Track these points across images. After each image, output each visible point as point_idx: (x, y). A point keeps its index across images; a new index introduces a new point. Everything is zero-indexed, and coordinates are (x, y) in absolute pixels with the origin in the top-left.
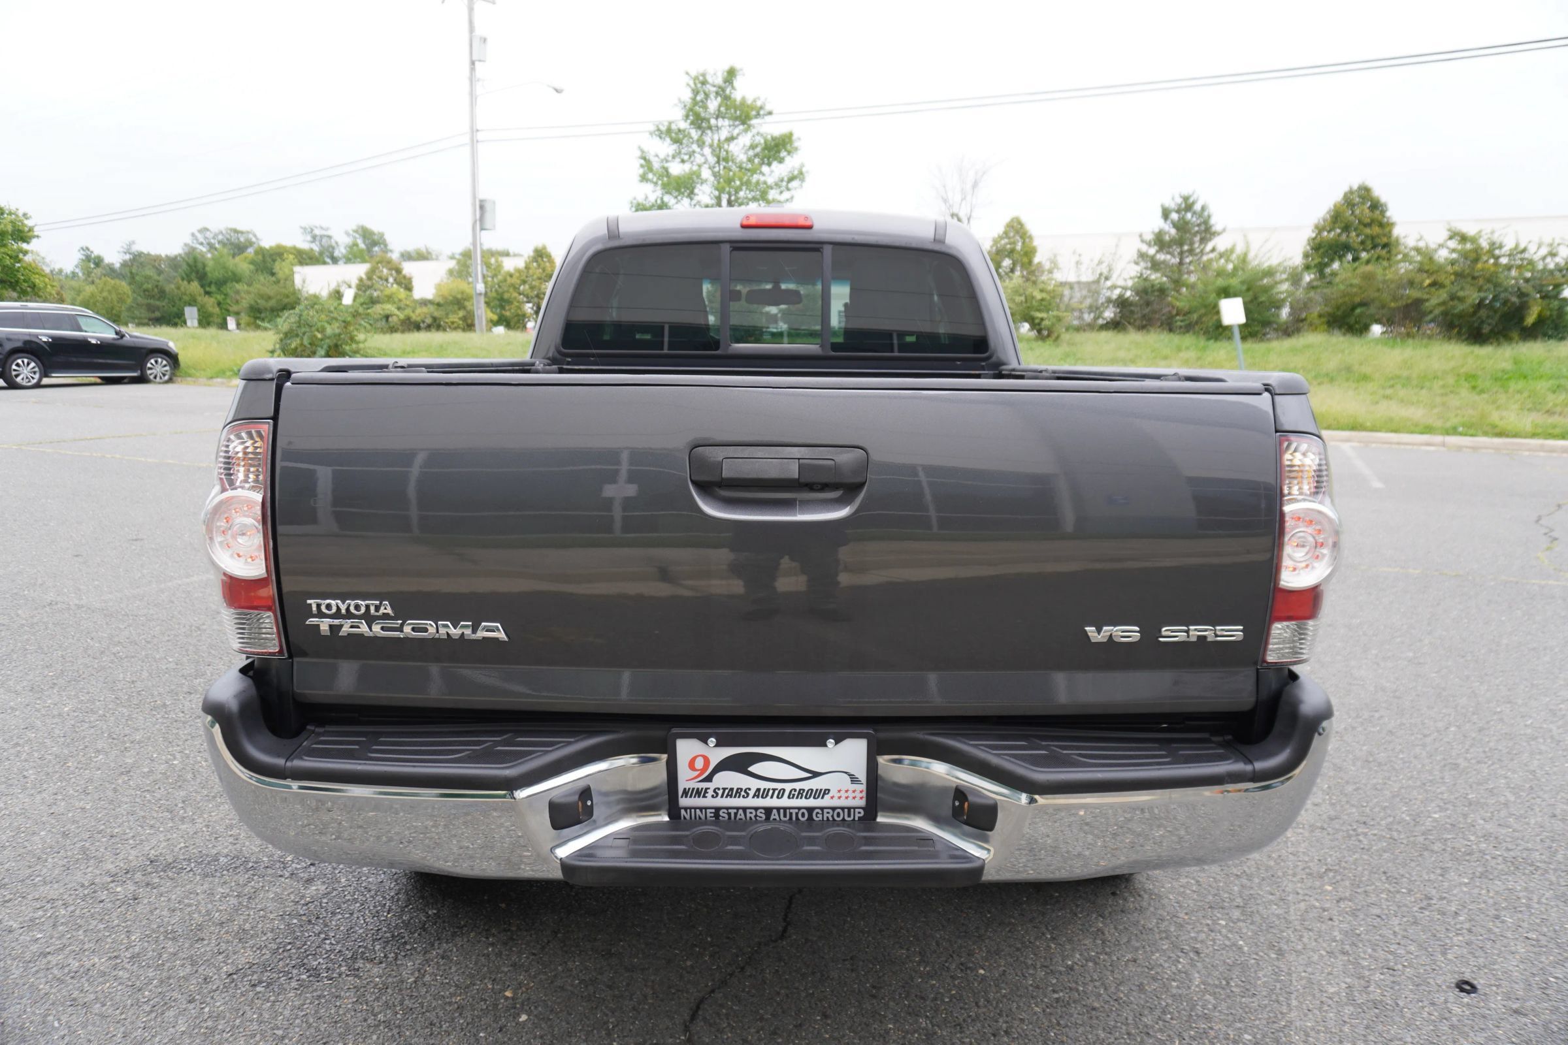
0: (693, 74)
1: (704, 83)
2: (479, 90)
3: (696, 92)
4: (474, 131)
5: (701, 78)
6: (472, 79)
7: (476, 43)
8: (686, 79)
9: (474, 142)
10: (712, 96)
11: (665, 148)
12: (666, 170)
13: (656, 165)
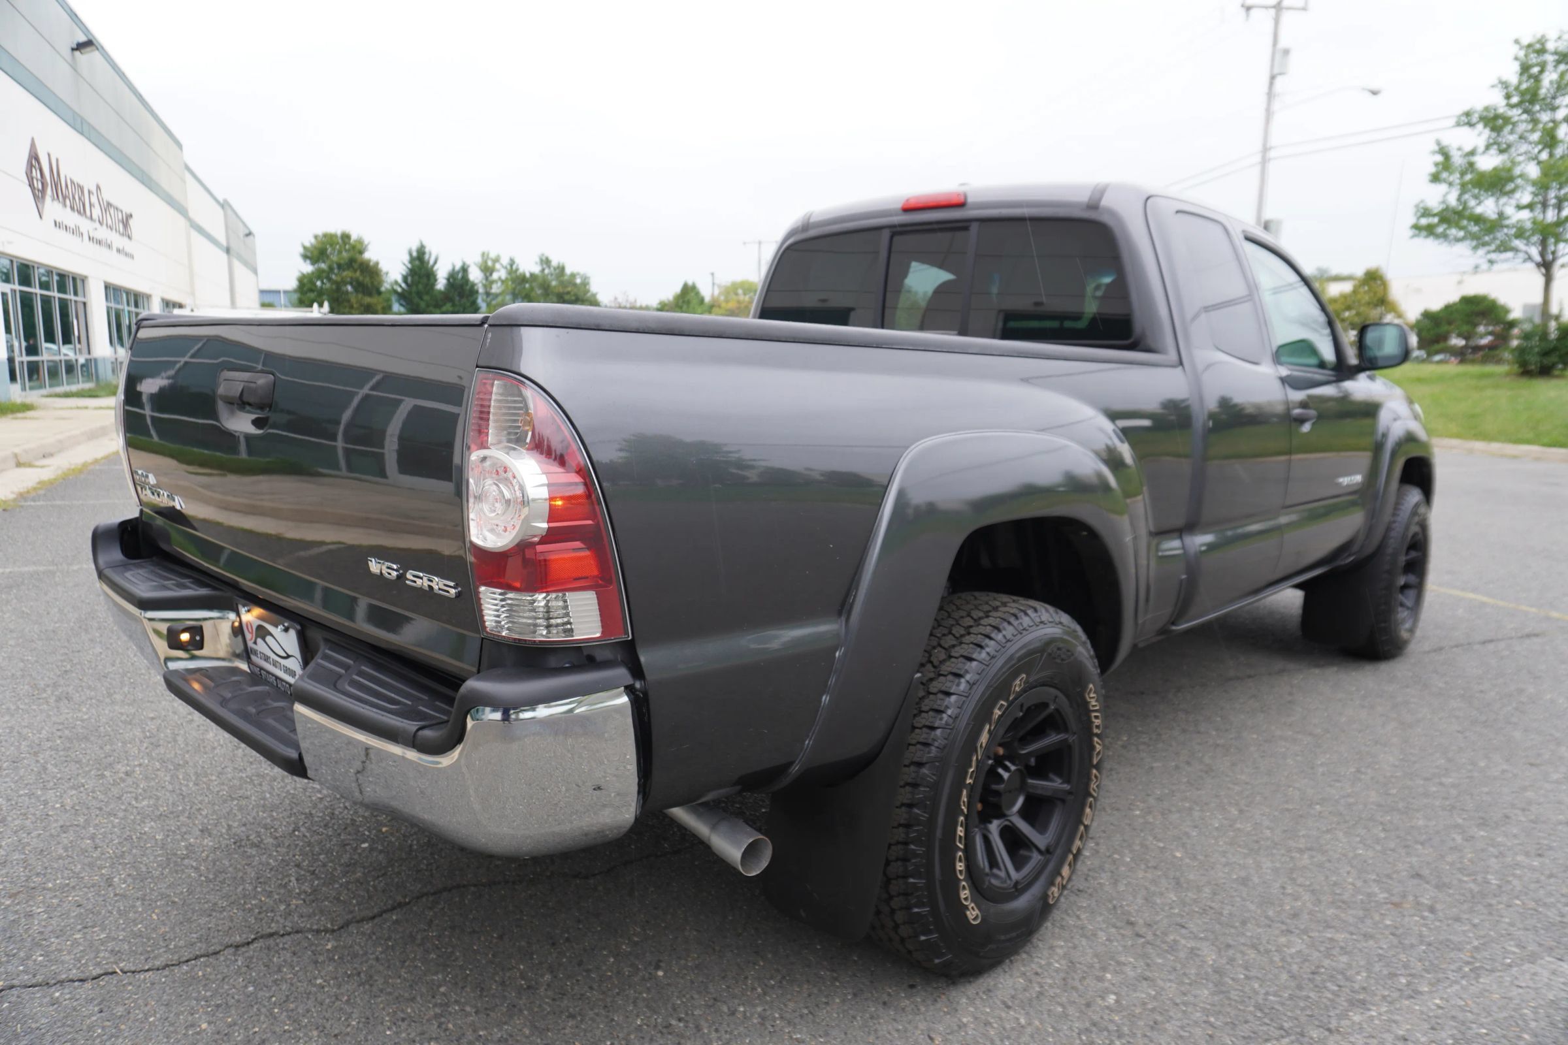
0: (1525, 42)
1: (1542, 51)
2: (1276, 106)
3: (1525, 68)
4: (1266, 149)
5: (1538, 46)
6: (1270, 95)
7: (1280, 55)
8: (1515, 50)
9: (1264, 162)
10: (1550, 67)
11: (1477, 137)
12: (1471, 165)
13: (1457, 160)
